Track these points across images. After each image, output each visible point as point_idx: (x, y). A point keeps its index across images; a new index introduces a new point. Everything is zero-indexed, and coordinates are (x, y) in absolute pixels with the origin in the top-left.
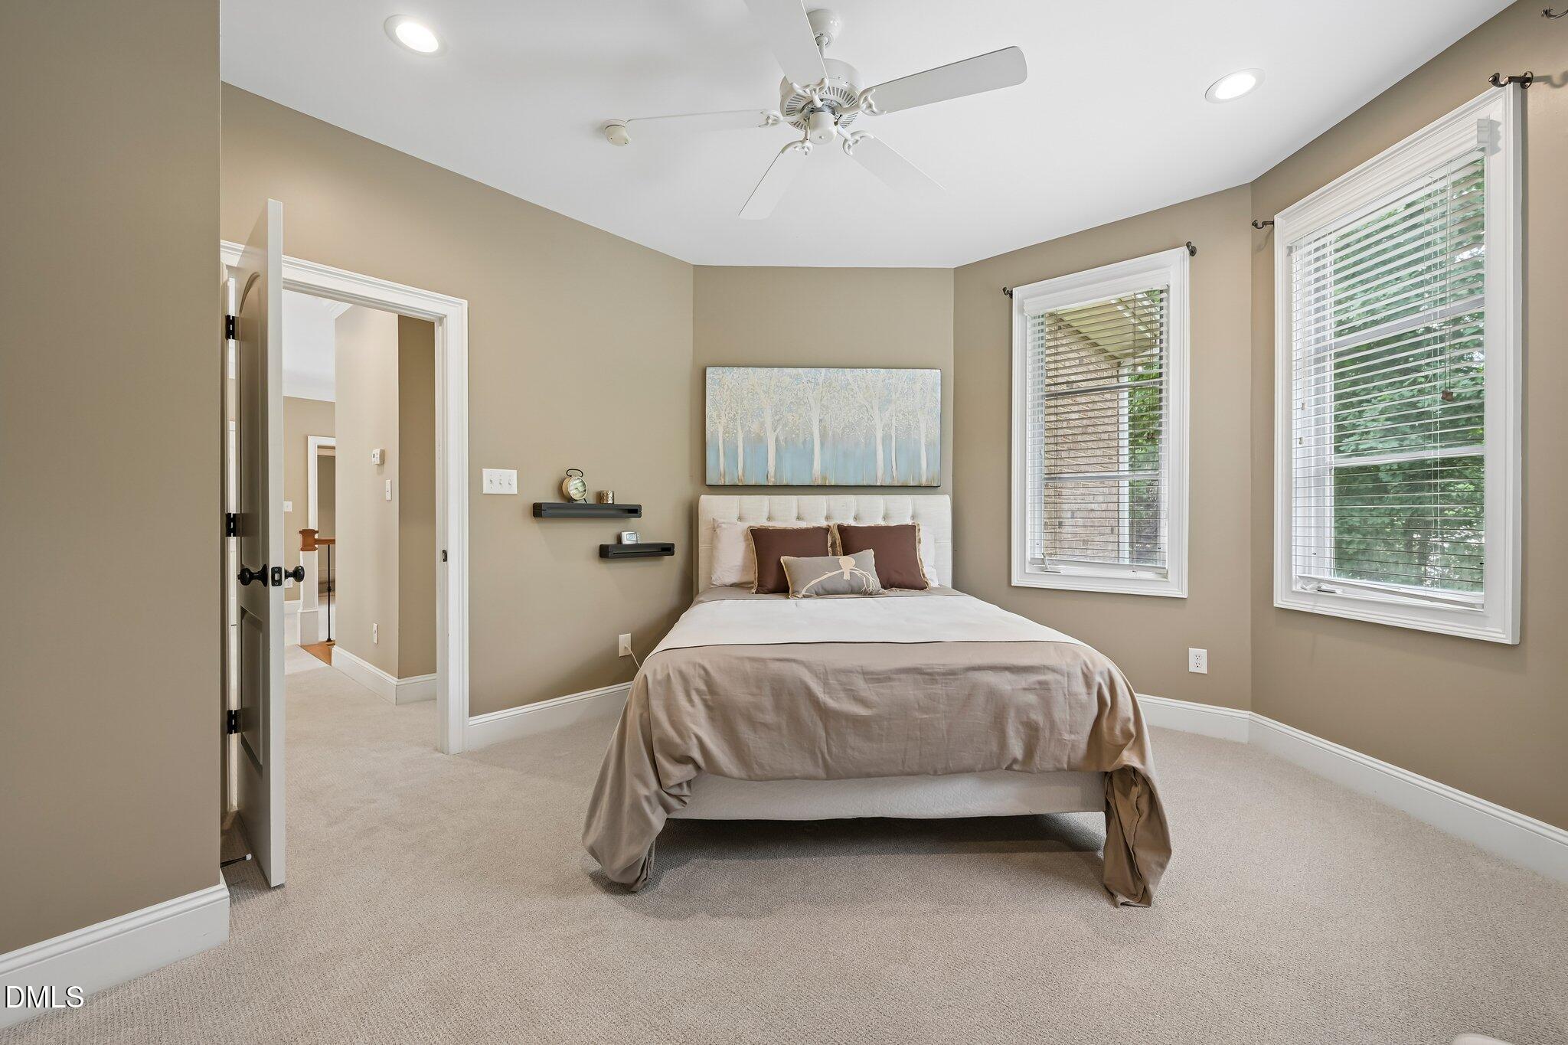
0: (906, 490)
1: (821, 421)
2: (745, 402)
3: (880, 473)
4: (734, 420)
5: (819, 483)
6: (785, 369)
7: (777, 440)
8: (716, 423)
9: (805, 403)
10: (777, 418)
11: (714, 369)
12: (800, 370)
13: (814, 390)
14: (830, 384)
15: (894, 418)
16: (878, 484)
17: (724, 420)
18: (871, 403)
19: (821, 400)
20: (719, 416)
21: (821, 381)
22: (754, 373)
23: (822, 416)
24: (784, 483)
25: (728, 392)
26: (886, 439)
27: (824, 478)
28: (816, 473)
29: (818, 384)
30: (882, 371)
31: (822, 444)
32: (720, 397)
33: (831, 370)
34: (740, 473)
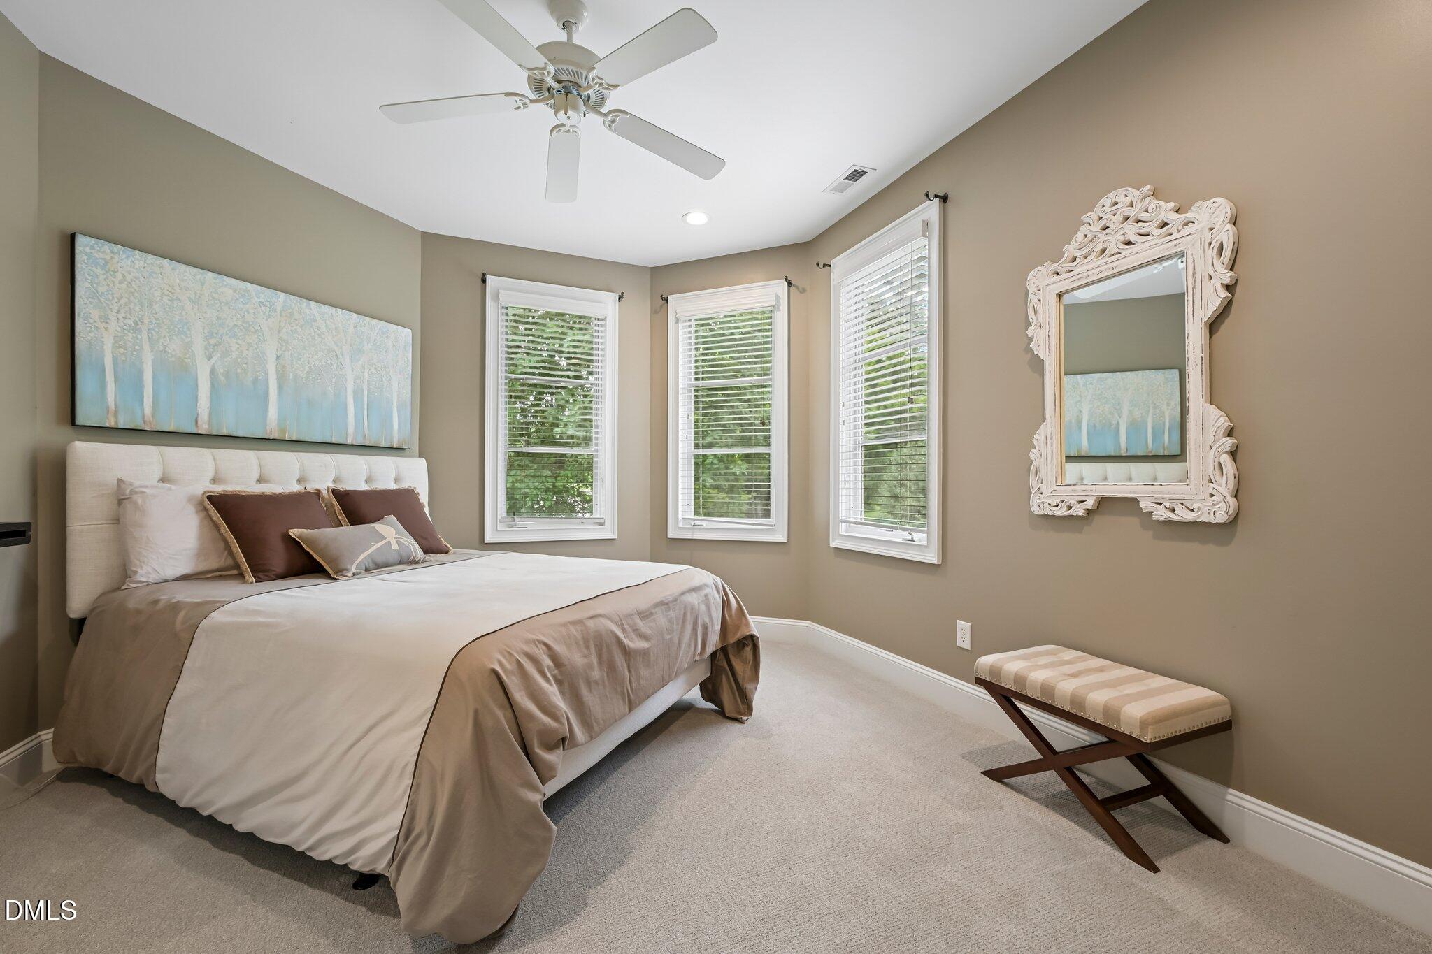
0: (377, 451)
1: (278, 358)
2: (156, 307)
3: (351, 430)
4: (136, 329)
5: (276, 435)
6: (225, 278)
7: (213, 372)
8: (97, 328)
9: (257, 331)
10: (213, 341)
11: (93, 241)
12: (249, 286)
13: (269, 317)
14: (292, 314)
15: (367, 371)
16: (349, 442)
17: (114, 326)
18: (341, 348)
19: (279, 332)
20: (105, 319)
21: (279, 308)
22: (173, 269)
23: (281, 352)
24: (224, 432)
25: (124, 286)
26: (357, 393)
27: (284, 431)
28: (272, 424)
29: (275, 311)
30: (354, 315)
31: (280, 388)
32: (106, 288)
33: (292, 297)
34: (148, 410)
